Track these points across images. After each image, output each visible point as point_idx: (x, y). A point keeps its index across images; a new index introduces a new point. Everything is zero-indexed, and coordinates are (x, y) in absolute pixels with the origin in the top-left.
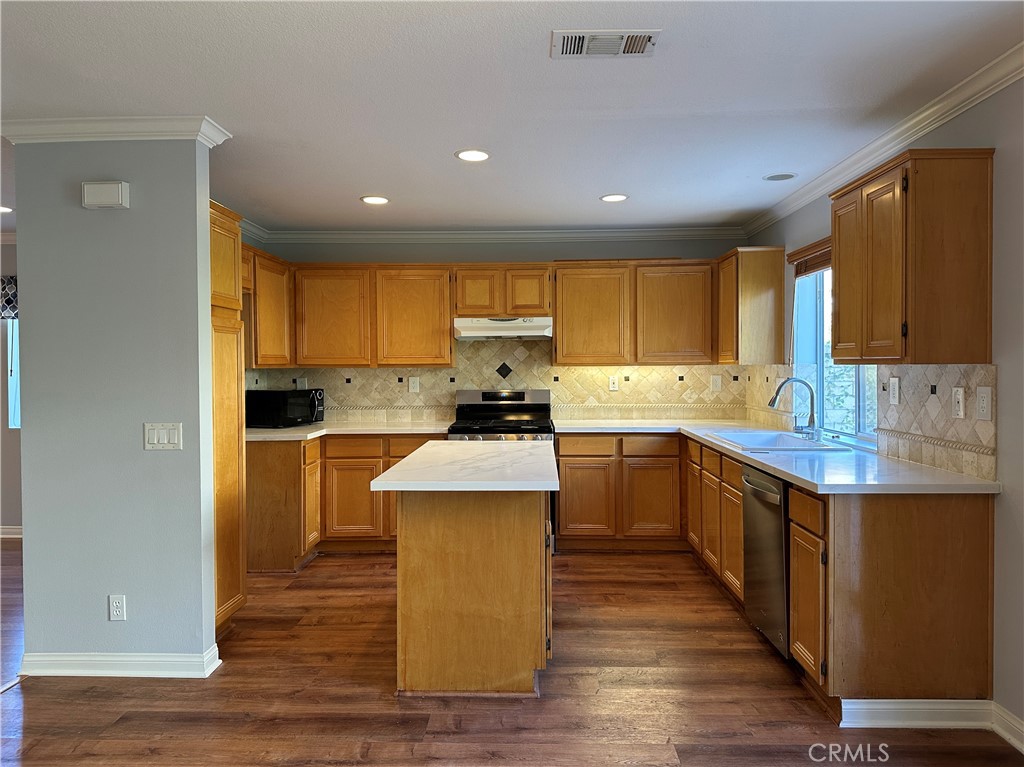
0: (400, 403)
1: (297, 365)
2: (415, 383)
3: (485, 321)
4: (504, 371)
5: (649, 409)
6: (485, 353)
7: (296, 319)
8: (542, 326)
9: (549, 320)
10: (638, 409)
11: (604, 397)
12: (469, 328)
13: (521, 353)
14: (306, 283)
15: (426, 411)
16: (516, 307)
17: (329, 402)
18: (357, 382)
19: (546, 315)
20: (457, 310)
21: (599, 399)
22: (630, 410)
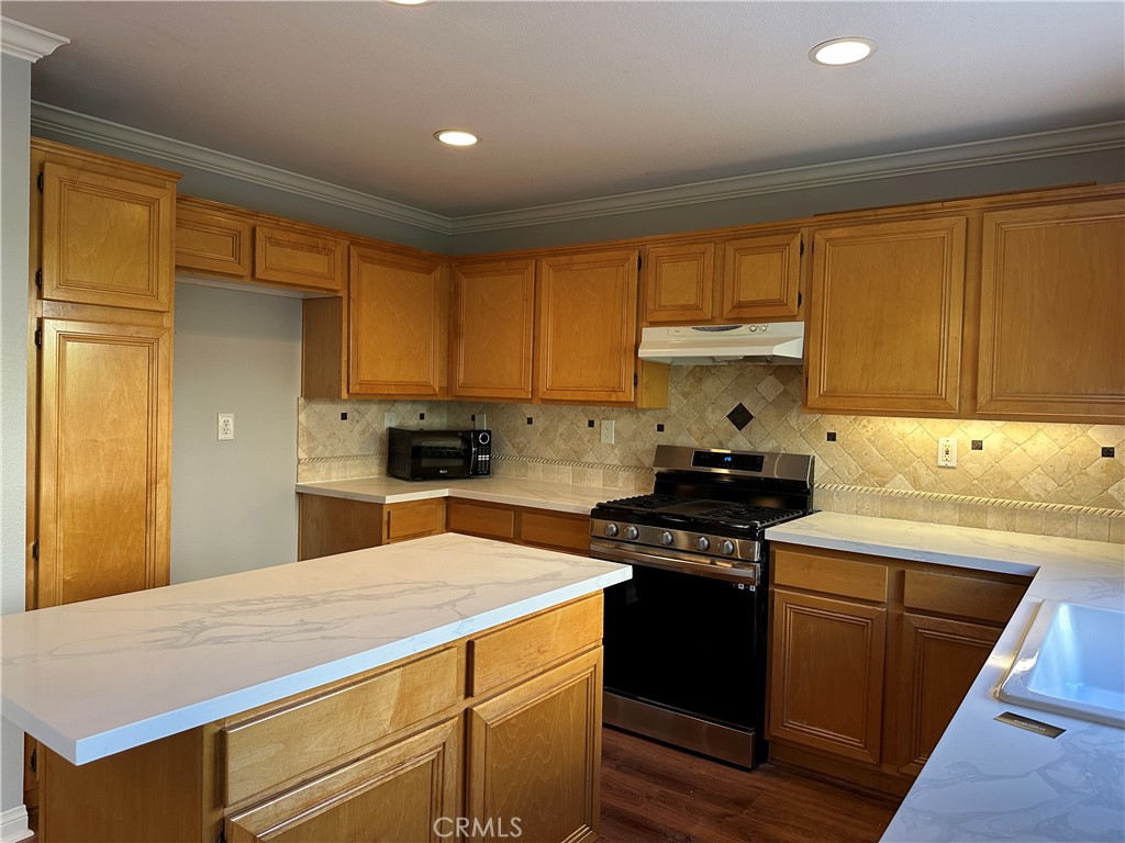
0: (589, 458)
1: (452, 399)
2: (609, 429)
3: (687, 332)
4: (740, 417)
5: (1026, 512)
6: (711, 386)
7: (453, 333)
9: (798, 328)
10: (1000, 509)
11: (926, 478)
12: (661, 343)
13: (769, 387)
14: (465, 283)
15: (622, 474)
16: (740, 306)
17: (509, 449)
18: (538, 423)
19: (792, 318)
20: (646, 315)
21: (915, 482)
22: (982, 509)
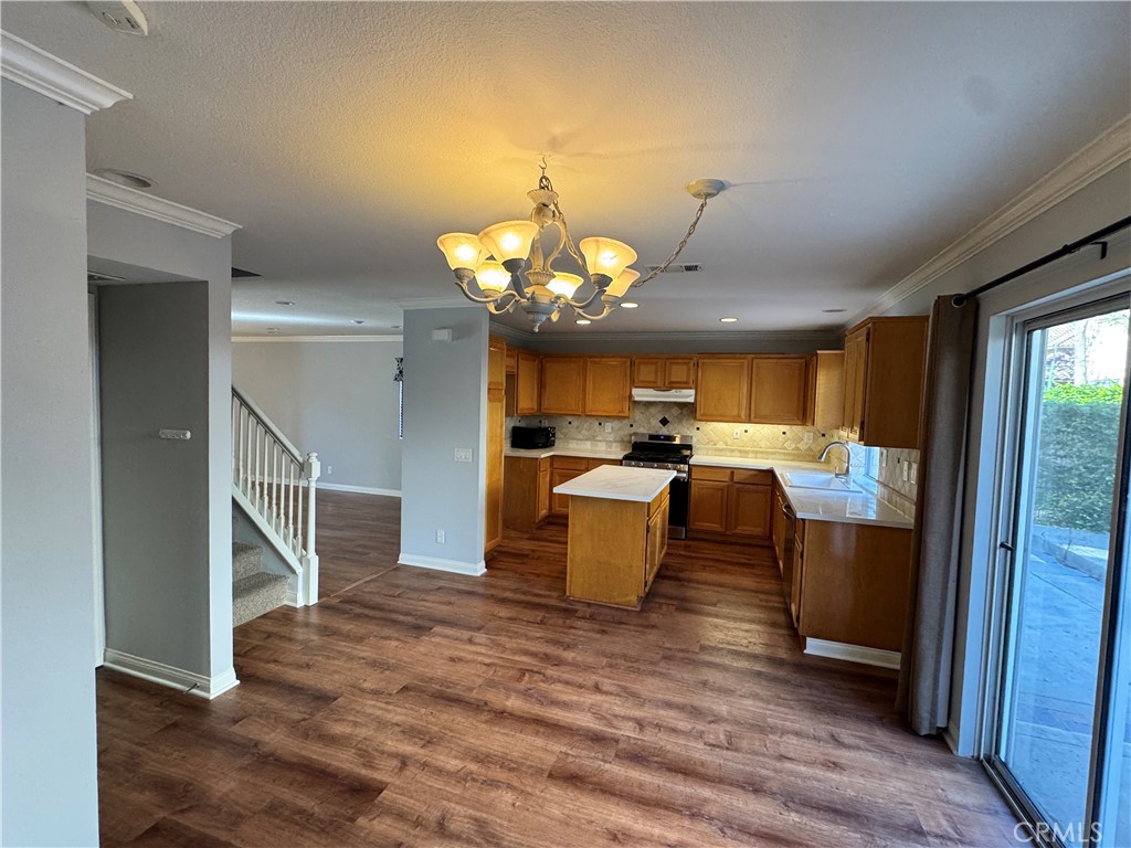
0: (600, 438)
1: (540, 413)
2: (609, 426)
3: (651, 391)
4: (664, 422)
5: (761, 452)
6: (653, 410)
7: (542, 386)
8: (688, 395)
9: (692, 392)
10: (753, 452)
11: (730, 442)
12: (640, 394)
13: (675, 411)
14: (548, 365)
15: (614, 444)
16: (671, 383)
17: (558, 435)
18: (575, 423)
19: (691, 388)
20: (634, 384)
21: (726, 444)
22: (747, 452)
